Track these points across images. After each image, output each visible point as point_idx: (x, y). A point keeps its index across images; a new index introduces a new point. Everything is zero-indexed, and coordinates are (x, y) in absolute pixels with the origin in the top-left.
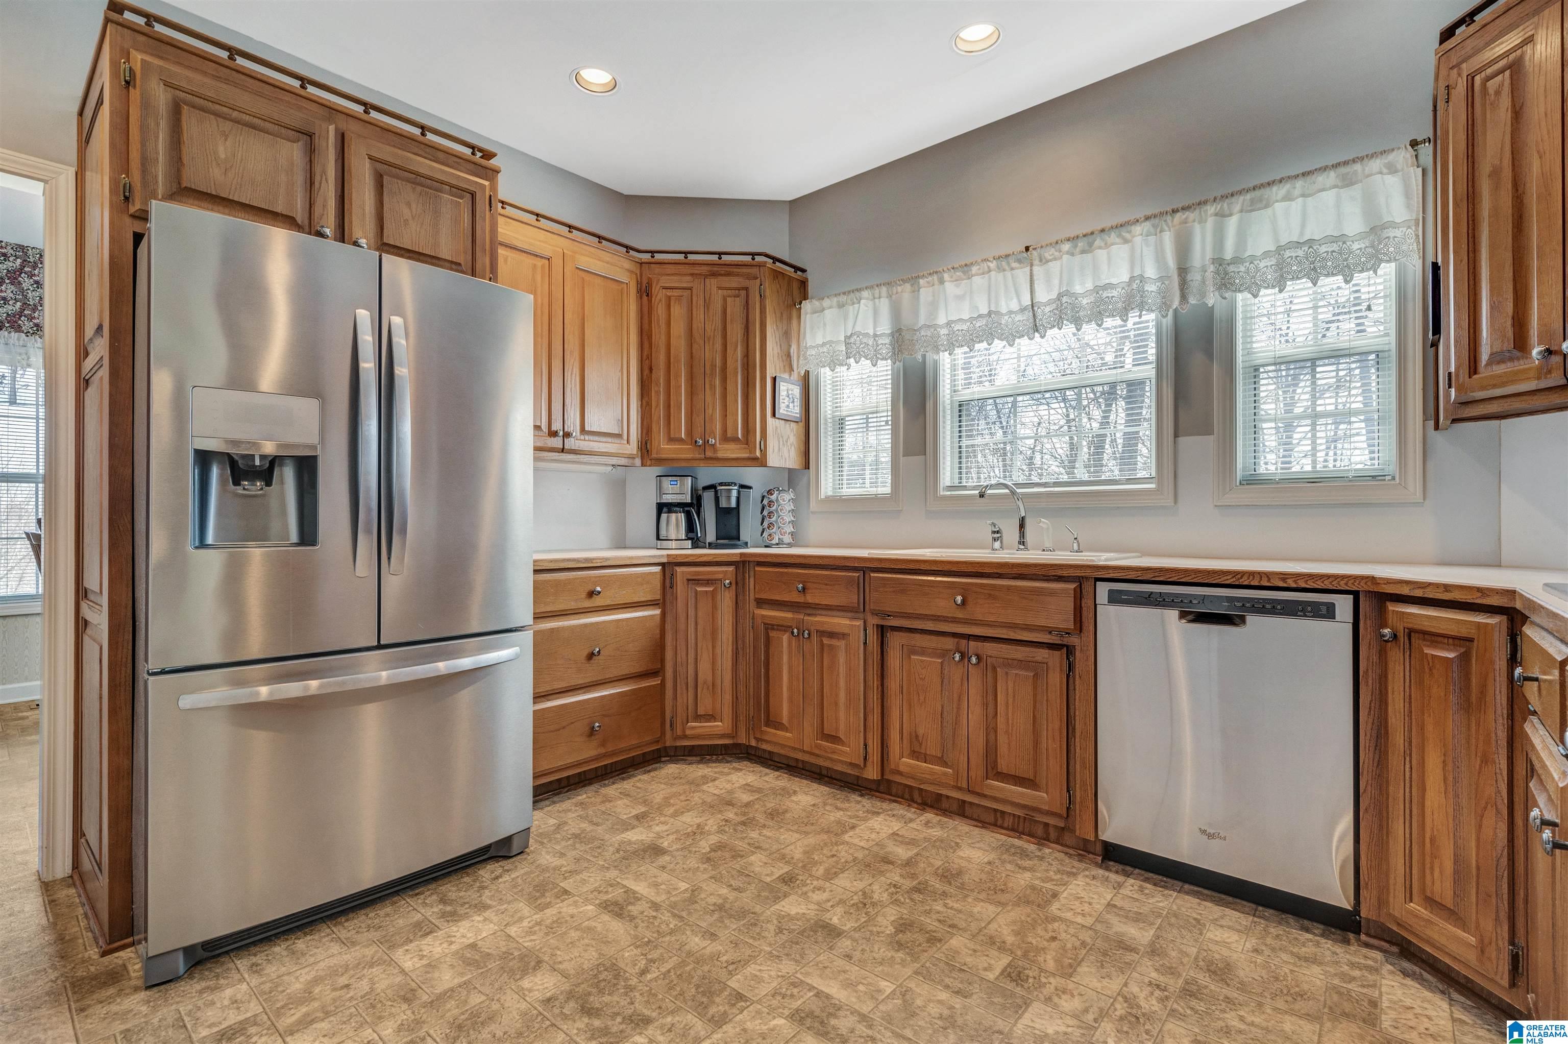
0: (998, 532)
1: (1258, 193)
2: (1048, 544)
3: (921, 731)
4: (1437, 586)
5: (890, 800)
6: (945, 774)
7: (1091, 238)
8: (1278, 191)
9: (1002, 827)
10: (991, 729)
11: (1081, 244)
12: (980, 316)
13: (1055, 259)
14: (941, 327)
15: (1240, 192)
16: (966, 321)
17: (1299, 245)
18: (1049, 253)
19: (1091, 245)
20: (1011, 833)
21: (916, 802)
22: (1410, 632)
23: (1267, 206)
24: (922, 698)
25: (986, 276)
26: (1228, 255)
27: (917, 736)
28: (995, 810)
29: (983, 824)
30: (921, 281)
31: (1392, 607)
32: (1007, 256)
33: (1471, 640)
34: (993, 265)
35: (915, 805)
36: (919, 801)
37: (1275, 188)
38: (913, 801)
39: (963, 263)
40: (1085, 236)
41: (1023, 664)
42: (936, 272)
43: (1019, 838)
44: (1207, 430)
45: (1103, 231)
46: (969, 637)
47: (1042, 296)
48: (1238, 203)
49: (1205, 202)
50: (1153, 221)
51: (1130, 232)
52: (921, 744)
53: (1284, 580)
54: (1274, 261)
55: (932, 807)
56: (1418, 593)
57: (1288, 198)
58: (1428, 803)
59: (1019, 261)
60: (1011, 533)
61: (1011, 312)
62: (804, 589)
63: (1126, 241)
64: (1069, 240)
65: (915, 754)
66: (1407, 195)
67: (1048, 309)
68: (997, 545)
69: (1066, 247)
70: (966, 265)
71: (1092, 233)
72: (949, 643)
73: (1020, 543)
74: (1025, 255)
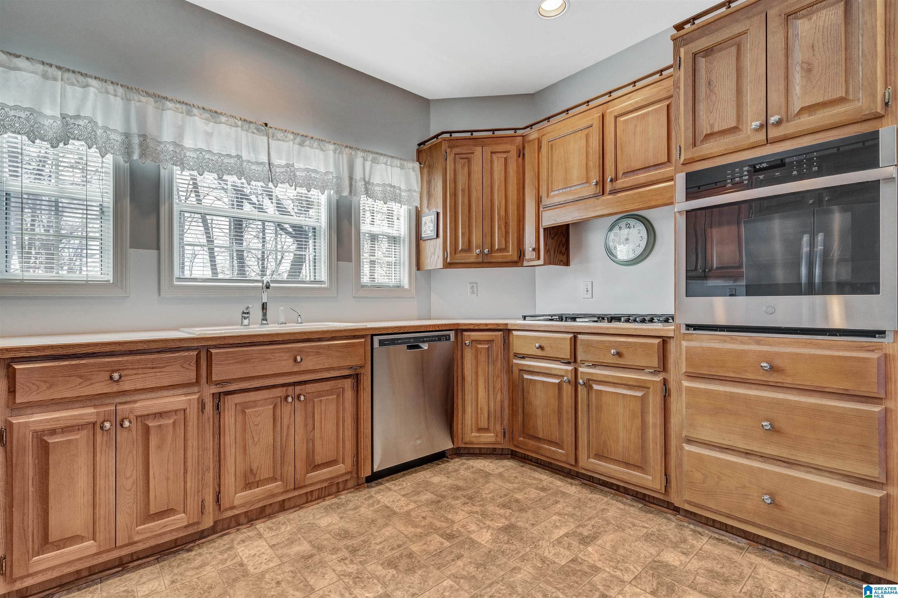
0: (248, 313)
1: (376, 156)
2: (283, 320)
3: (255, 466)
4: (483, 324)
5: (218, 537)
6: (277, 487)
7: (304, 138)
8: (382, 159)
9: (311, 501)
10: (310, 441)
11: (298, 139)
12: (229, 156)
13: (284, 141)
14: (189, 149)
15: (372, 152)
16: (215, 154)
17: (391, 186)
18: (280, 135)
19: (304, 142)
20: (319, 501)
21: (243, 524)
22: (472, 341)
23: (378, 163)
24: (256, 439)
25: (234, 129)
26: (367, 180)
27: (251, 470)
28: (307, 493)
29: (299, 507)
30: (169, 105)
31: (465, 333)
32: (251, 122)
33: (493, 341)
34: (240, 123)
35: (244, 526)
36: (245, 521)
37: (382, 157)
38: (239, 525)
39: (214, 109)
40: (302, 136)
41: (330, 392)
42: (187, 104)
43: (324, 500)
44: (350, 261)
45: (312, 138)
46: (294, 384)
47: (276, 161)
48: (370, 157)
49: (359, 149)
50: (336, 146)
51: (325, 146)
52: (255, 475)
53: (438, 327)
54: (381, 189)
55: (257, 519)
56: (477, 328)
57: (386, 164)
58: (479, 397)
59: (258, 130)
60: (256, 313)
61: (249, 161)
62: (120, 377)
63: (322, 150)
64: (293, 133)
65: (248, 486)
66: (417, 183)
67: (278, 170)
68: (246, 322)
69: (291, 136)
70: (216, 112)
71: (306, 136)
72: (279, 392)
73: (263, 320)
74: (263, 128)
